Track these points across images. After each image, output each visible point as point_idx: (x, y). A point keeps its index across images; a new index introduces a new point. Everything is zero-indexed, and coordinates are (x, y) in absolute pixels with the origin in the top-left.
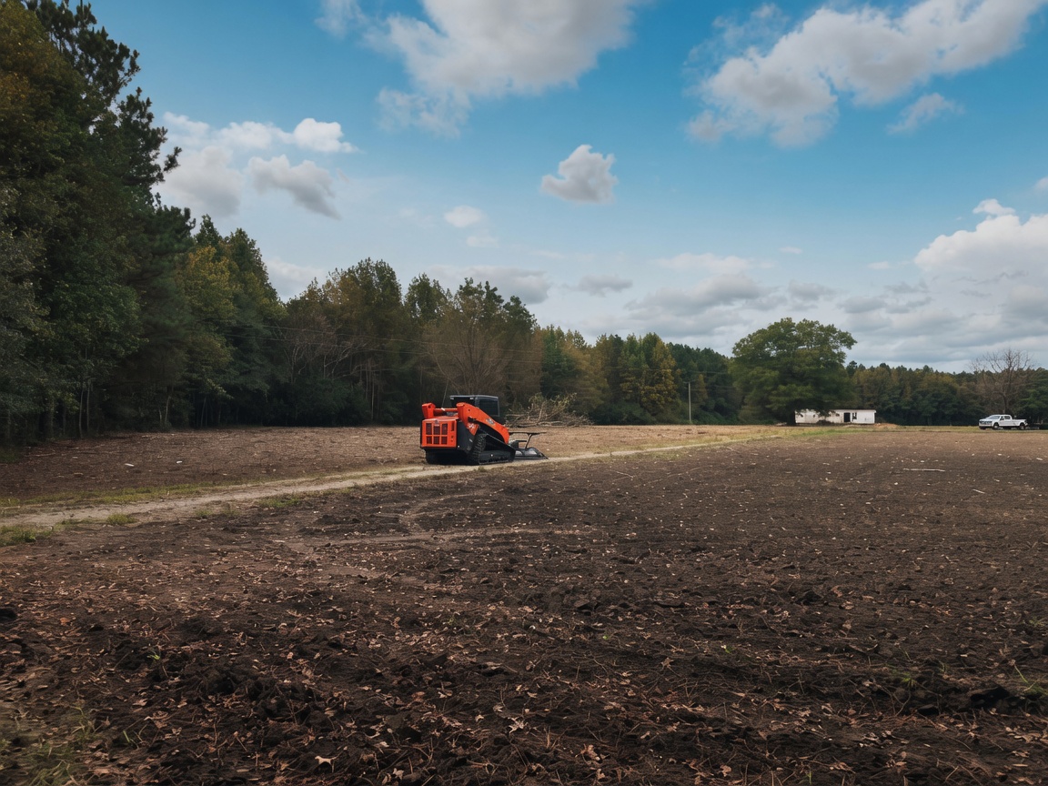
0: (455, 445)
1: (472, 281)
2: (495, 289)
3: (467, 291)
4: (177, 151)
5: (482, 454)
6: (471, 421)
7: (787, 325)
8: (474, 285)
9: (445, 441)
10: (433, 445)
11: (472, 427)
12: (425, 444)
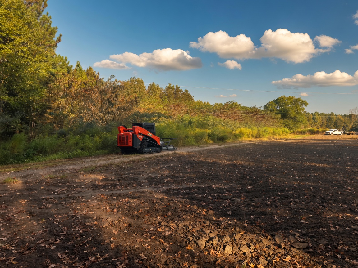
0: (132, 146)
1: (171, 85)
2: (180, 87)
3: (168, 88)
4: (61, 36)
5: (146, 149)
6: (140, 134)
7: (282, 98)
8: (172, 86)
9: (127, 143)
10: (122, 145)
11: (140, 137)
12: (119, 145)
